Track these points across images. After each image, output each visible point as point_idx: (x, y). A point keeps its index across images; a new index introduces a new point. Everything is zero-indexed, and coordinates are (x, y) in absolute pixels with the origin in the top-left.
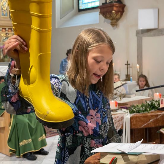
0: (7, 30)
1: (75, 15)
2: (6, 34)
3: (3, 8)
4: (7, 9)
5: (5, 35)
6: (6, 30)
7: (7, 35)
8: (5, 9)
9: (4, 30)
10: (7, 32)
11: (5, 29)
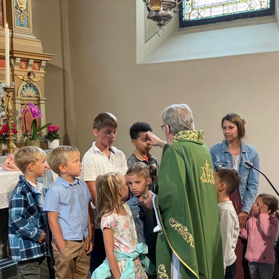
0: (31, 65)
1: (173, 35)
2: (29, 74)
3: (20, 6)
4: (27, 10)
5: (26, 78)
6: (27, 65)
7: (32, 77)
8: (24, 6)
9: (23, 65)
10: (30, 69)
11: (27, 61)
